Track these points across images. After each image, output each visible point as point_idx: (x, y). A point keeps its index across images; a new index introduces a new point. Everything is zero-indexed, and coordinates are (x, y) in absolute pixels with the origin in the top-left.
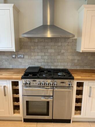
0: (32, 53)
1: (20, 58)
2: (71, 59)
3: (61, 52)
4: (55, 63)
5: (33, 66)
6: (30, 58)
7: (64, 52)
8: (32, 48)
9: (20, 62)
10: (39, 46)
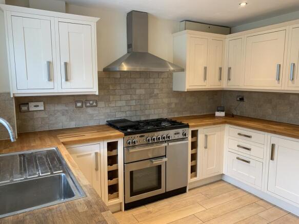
0: (111, 97)
1: (92, 106)
2: (167, 102)
3: (153, 93)
4: (146, 111)
5: (113, 119)
6: (107, 106)
7: (158, 92)
8: (111, 88)
9: (90, 115)
10: (122, 85)
